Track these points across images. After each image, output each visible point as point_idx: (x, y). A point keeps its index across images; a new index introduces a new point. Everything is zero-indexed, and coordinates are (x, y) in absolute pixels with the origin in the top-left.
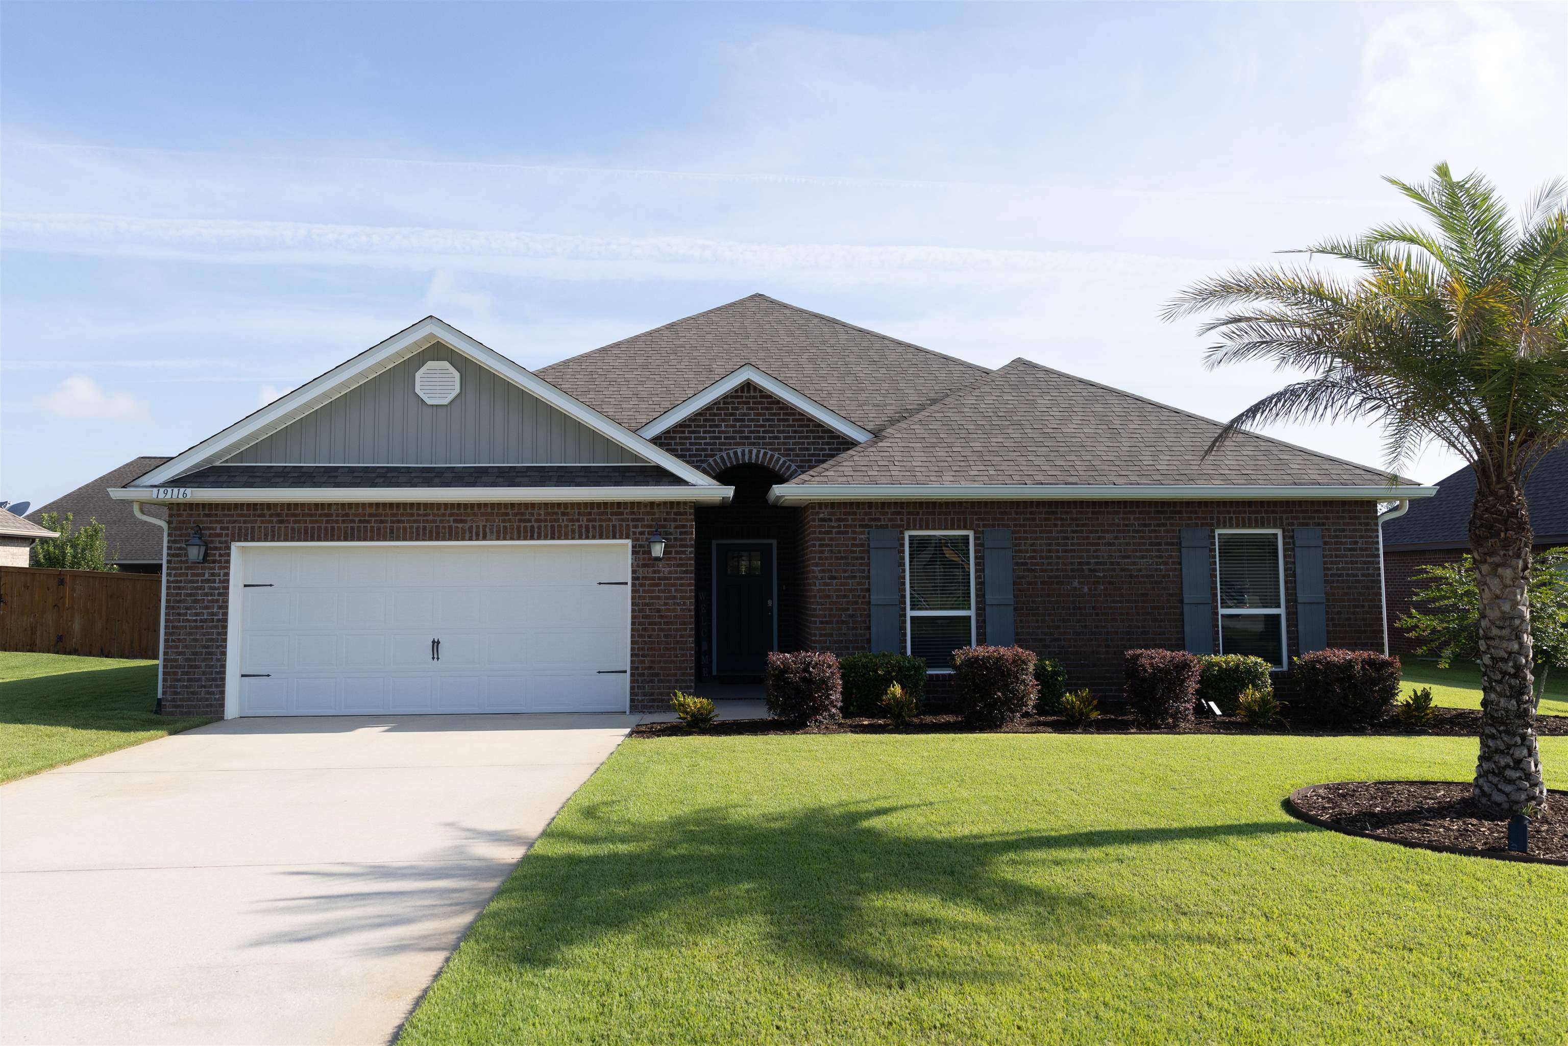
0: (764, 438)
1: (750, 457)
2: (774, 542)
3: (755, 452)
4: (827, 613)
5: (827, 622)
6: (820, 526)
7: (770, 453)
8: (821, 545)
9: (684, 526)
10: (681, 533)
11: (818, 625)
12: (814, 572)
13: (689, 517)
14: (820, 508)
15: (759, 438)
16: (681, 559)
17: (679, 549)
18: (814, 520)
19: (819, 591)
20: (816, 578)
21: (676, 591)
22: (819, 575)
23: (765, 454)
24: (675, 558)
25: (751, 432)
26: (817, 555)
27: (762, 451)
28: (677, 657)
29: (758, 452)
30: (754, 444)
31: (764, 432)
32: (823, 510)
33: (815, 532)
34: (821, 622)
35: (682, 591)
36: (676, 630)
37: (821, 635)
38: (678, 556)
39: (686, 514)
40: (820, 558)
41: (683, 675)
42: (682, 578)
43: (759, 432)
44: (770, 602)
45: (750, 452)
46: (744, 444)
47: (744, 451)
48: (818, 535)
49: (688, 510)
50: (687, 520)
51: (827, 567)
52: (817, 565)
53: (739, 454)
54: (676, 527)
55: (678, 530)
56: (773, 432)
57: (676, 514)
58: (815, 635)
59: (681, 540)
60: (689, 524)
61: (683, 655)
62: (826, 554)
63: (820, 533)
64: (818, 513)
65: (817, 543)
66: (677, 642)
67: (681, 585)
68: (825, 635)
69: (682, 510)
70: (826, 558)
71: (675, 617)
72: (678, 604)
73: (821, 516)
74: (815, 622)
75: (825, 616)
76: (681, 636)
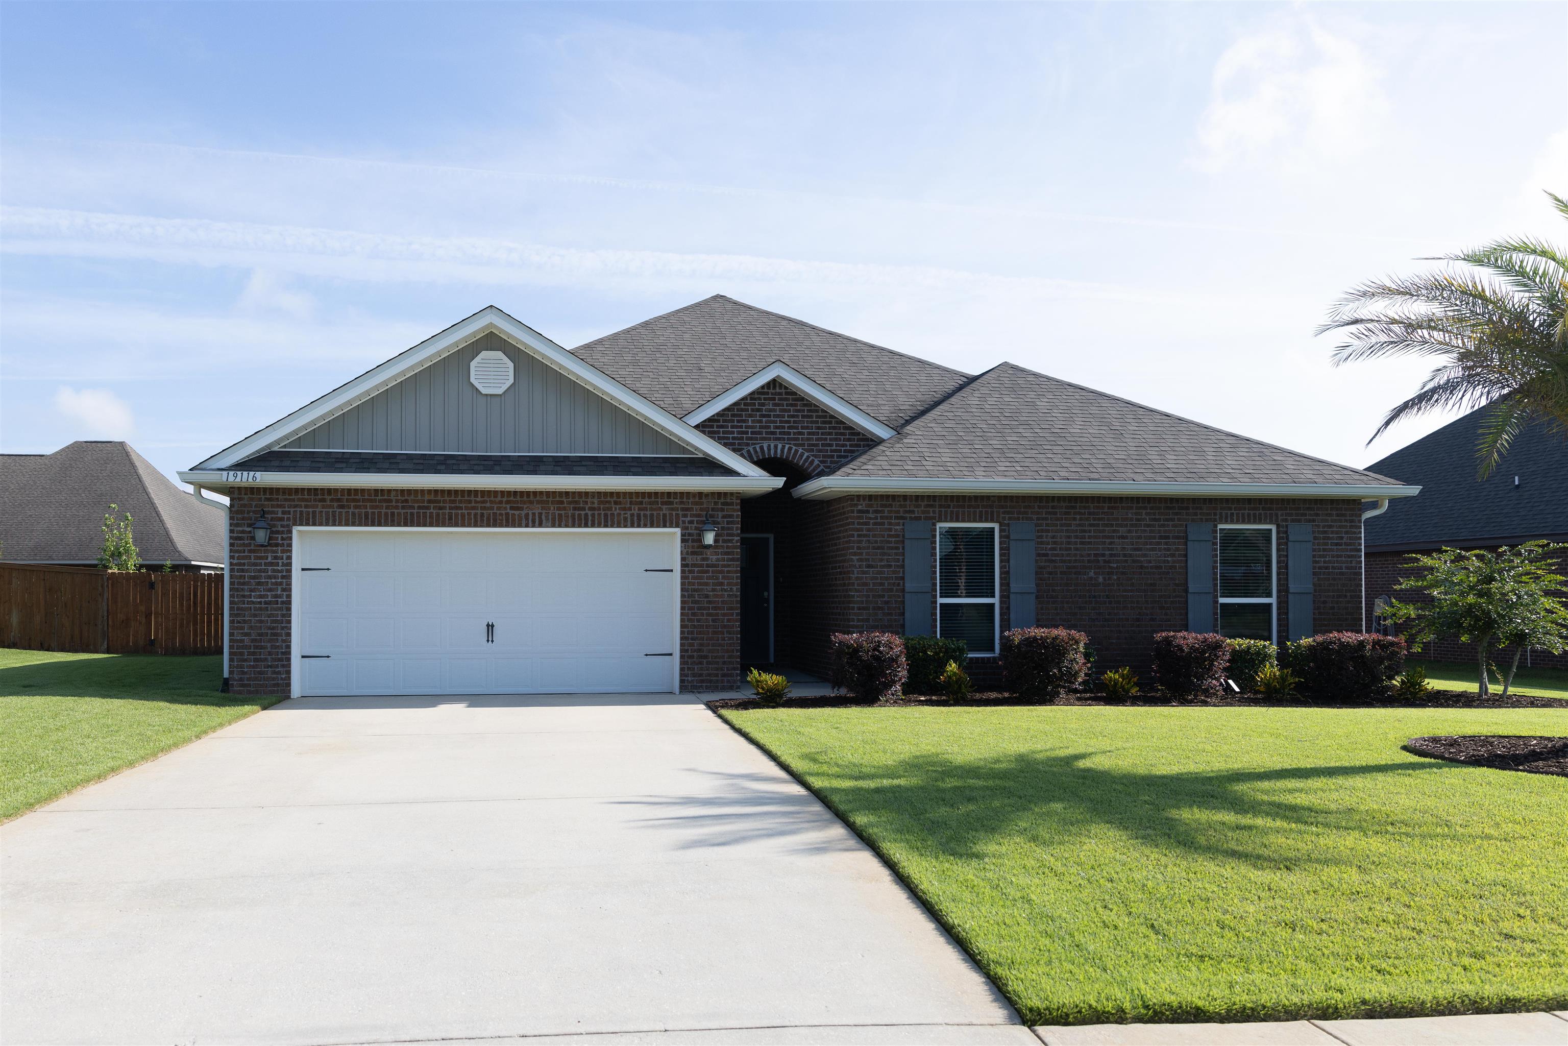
0: (789, 433)
1: (776, 452)
2: (771, 537)
3: (780, 446)
4: (864, 599)
5: (864, 608)
6: (859, 517)
7: (794, 448)
8: (859, 536)
9: (731, 516)
10: (728, 523)
11: (856, 611)
12: (852, 560)
13: (735, 507)
14: (859, 500)
15: (784, 433)
16: (728, 547)
17: (725, 538)
18: (853, 512)
19: (857, 578)
20: (855, 566)
21: (723, 578)
22: (857, 564)
23: (790, 449)
24: (723, 547)
25: (776, 427)
26: (856, 545)
27: (787, 446)
28: (724, 640)
29: (783, 447)
30: (779, 439)
31: (789, 428)
32: (862, 502)
33: (853, 523)
34: (859, 609)
35: (728, 578)
36: (724, 615)
37: (858, 620)
38: (725, 544)
39: (732, 504)
40: (858, 548)
41: (730, 657)
42: (729, 566)
43: (784, 427)
44: (766, 594)
45: (776, 447)
46: (770, 439)
47: (769, 446)
48: (856, 526)
49: (735, 501)
50: (734, 510)
51: (864, 557)
52: (855, 554)
53: (765, 449)
54: (724, 517)
55: (725, 520)
56: (797, 428)
57: (723, 504)
58: (853, 620)
59: (728, 529)
60: (735, 514)
61: (730, 639)
62: (864, 544)
63: (859, 524)
64: (856, 505)
65: (856, 533)
66: (725, 626)
67: (728, 572)
68: (863, 620)
69: (728, 501)
70: (864, 548)
71: (723, 602)
72: (726, 590)
73: (860, 507)
74: (853, 608)
75: (862, 602)
76: (729, 620)
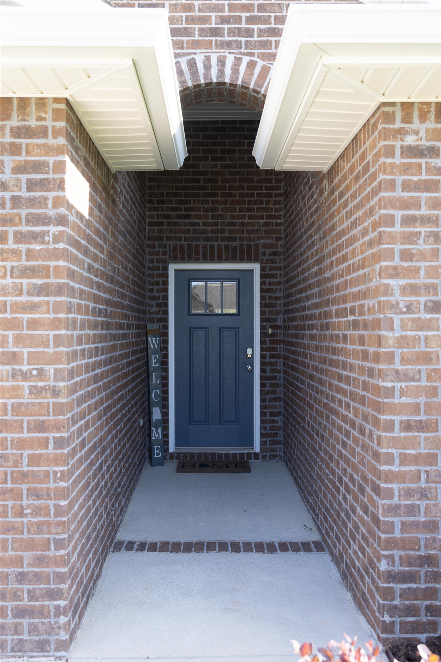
0: (249, 33)
1: (221, 72)
2: (256, 267)
3: (230, 60)
4: (422, 400)
5: (421, 426)
6: (406, 169)
7: (260, 63)
8: (407, 221)
9: (38, 167)
10: (31, 186)
11: (397, 433)
12: (387, 291)
13: (50, 141)
14: (407, 119)
15: (239, 32)
16: (30, 256)
17: (24, 228)
18: (390, 152)
19: (402, 341)
20: (394, 307)
21: (19, 340)
22: (403, 301)
23: (251, 65)
24: (16, 253)
25: (223, 20)
26: (398, 247)
27: (246, 60)
28: (21, 514)
29: (238, 60)
30: (228, 45)
31: (249, 20)
32: (416, 124)
33: (391, 185)
34: (407, 427)
35: (33, 341)
36: (21, 444)
37: (404, 460)
38: (23, 247)
39: (43, 132)
40: (406, 256)
41: (40, 561)
42: (33, 307)
43: (238, 20)
44: (249, 351)
45: (222, 62)
46: (209, 45)
47: (208, 59)
48: (399, 193)
49: (49, 123)
50: (49, 150)
51: (422, 280)
52: (395, 273)
53: (200, 66)
54: (18, 169)
55: (24, 178)
56: (266, 20)
57: (17, 132)
58: (389, 459)
59: (32, 202)
60: (51, 160)
61: (37, 511)
62: (421, 246)
63: (406, 186)
64: (401, 133)
65: (398, 214)
66: (23, 476)
67: (33, 324)
68: (416, 459)
69: (33, 123)
70: (422, 255)
71: (17, 409)
72: (25, 376)
73: (410, 140)
74: (390, 426)
75: (416, 408)
76: (34, 460)
